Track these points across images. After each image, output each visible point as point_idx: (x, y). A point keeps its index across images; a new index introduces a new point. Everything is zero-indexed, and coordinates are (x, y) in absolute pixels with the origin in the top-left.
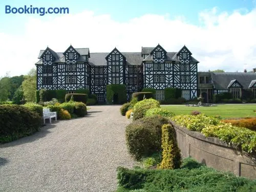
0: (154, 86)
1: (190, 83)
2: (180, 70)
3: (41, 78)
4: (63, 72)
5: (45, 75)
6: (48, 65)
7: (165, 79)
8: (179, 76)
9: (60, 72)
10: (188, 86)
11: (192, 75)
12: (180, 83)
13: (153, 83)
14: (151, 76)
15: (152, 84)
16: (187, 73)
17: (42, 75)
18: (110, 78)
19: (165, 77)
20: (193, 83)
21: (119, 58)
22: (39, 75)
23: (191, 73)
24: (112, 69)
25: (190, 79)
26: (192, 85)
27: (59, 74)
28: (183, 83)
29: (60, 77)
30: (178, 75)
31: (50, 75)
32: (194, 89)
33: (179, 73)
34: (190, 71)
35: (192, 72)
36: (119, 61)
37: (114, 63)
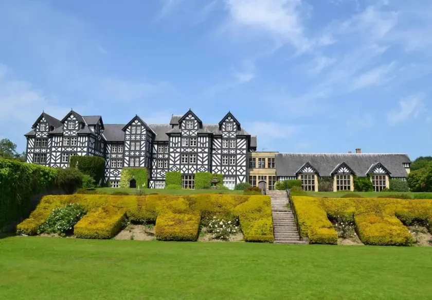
0: (180, 169)
1: (236, 166)
2: (221, 147)
3: (32, 155)
4: (59, 147)
5: (37, 151)
6: (42, 136)
7: (198, 159)
8: (219, 156)
9: (54, 147)
10: (232, 171)
11: (239, 154)
12: (221, 166)
13: (180, 165)
14: (177, 155)
15: (178, 166)
16: (232, 152)
17: (32, 151)
18: (127, 158)
19: (198, 155)
20: (240, 166)
21: (141, 129)
22: (29, 151)
23: (238, 152)
24: (130, 145)
25: (237, 160)
26: (238, 168)
27: (53, 149)
28: (225, 166)
29: (54, 154)
30: (219, 154)
31: (44, 151)
32: (241, 175)
33: (219, 152)
34: (236, 149)
35: (239, 149)
36: (141, 135)
37: (133, 137)
